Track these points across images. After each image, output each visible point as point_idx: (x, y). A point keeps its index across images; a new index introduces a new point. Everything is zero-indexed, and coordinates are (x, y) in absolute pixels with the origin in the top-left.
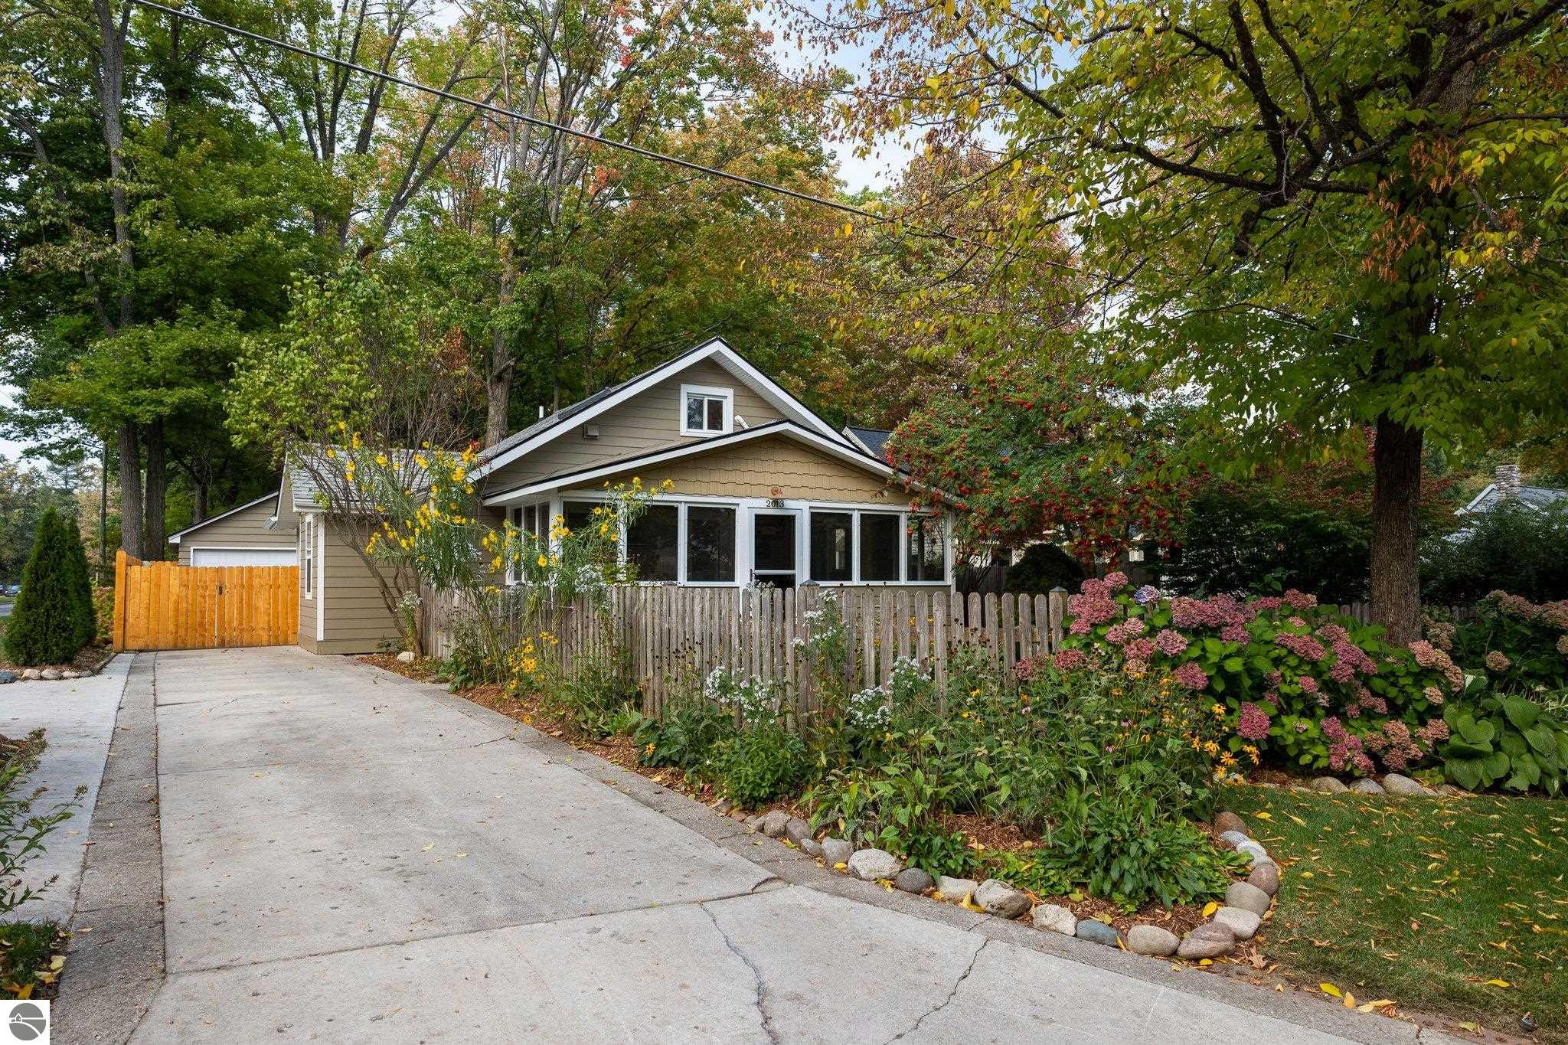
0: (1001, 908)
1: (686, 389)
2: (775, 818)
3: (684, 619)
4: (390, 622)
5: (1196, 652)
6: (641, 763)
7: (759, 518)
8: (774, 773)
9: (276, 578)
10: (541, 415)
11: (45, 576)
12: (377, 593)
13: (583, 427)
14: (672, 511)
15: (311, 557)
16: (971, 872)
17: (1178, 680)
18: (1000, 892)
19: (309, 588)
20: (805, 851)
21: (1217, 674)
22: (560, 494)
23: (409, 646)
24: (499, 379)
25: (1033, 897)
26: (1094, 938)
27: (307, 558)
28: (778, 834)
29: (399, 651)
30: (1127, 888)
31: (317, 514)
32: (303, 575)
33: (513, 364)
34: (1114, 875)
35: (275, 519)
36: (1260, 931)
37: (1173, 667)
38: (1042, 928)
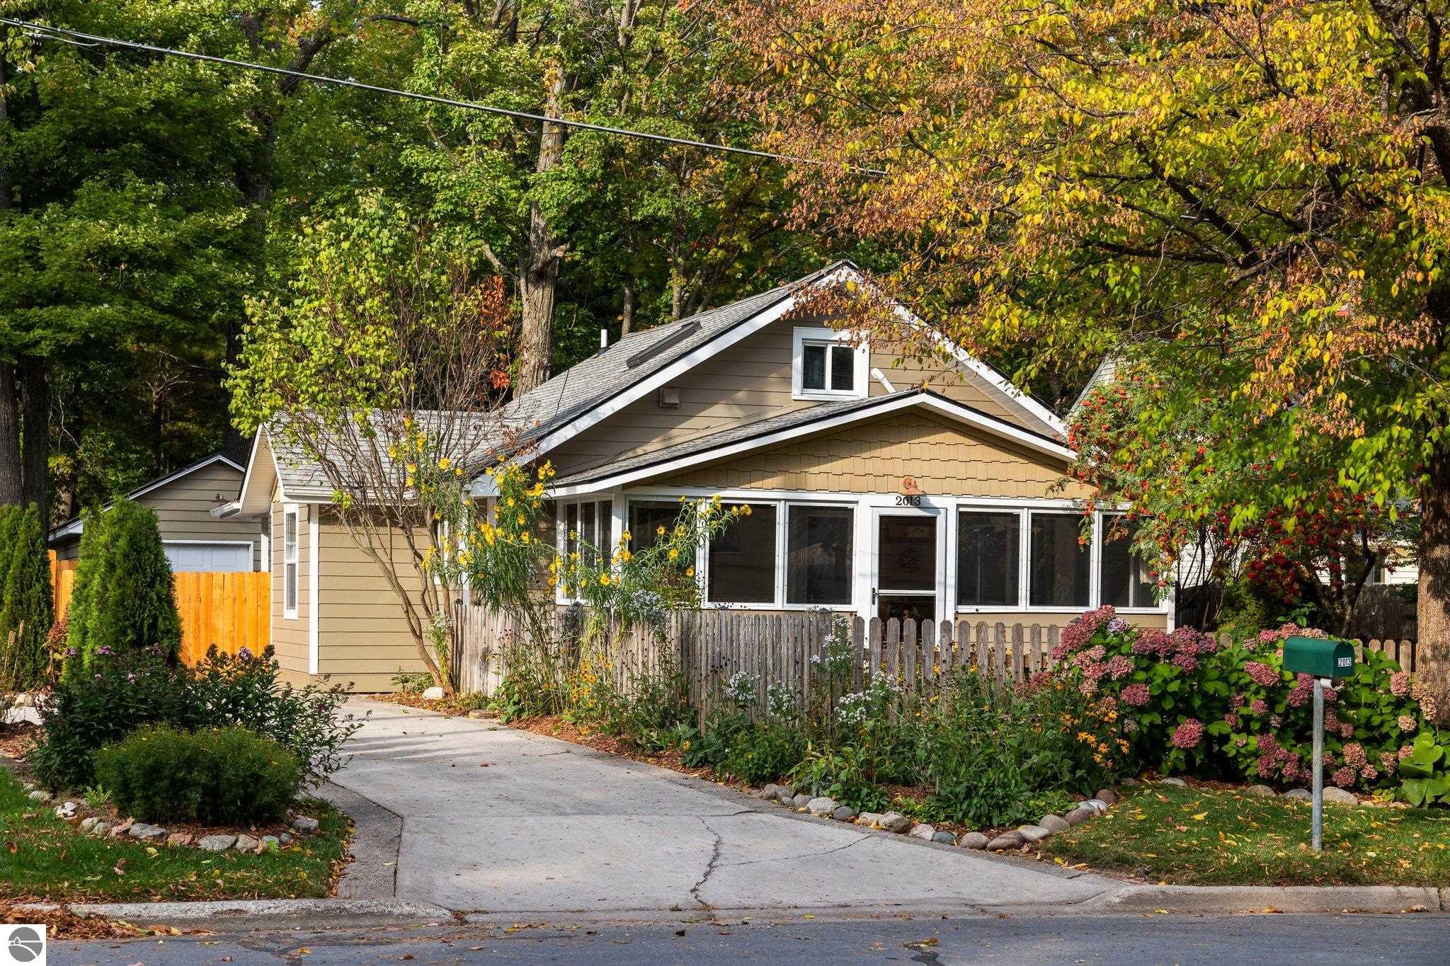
0: (891, 826)
2: (771, 788)
3: (731, 643)
4: (415, 652)
5: (1142, 675)
6: (684, 765)
8: (774, 757)
9: (242, 588)
10: (604, 343)
11: (30, 587)
12: (400, 611)
13: (658, 394)
15: (295, 559)
16: (880, 809)
17: (1124, 697)
18: (891, 817)
19: (292, 604)
20: (783, 804)
21: (1164, 694)
22: (626, 492)
23: (437, 681)
24: (540, 277)
25: (916, 822)
26: (940, 841)
27: (287, 561)
28: (770, 798)
29: (421, 689)
30: (970, 815)
31: (309, 505)
32: (277, 585)
33: (560, 254)
34: (964, 806)
35: (236, 505)
36: (1044, 838)
37: (1123, 687)
38: (914, 836)
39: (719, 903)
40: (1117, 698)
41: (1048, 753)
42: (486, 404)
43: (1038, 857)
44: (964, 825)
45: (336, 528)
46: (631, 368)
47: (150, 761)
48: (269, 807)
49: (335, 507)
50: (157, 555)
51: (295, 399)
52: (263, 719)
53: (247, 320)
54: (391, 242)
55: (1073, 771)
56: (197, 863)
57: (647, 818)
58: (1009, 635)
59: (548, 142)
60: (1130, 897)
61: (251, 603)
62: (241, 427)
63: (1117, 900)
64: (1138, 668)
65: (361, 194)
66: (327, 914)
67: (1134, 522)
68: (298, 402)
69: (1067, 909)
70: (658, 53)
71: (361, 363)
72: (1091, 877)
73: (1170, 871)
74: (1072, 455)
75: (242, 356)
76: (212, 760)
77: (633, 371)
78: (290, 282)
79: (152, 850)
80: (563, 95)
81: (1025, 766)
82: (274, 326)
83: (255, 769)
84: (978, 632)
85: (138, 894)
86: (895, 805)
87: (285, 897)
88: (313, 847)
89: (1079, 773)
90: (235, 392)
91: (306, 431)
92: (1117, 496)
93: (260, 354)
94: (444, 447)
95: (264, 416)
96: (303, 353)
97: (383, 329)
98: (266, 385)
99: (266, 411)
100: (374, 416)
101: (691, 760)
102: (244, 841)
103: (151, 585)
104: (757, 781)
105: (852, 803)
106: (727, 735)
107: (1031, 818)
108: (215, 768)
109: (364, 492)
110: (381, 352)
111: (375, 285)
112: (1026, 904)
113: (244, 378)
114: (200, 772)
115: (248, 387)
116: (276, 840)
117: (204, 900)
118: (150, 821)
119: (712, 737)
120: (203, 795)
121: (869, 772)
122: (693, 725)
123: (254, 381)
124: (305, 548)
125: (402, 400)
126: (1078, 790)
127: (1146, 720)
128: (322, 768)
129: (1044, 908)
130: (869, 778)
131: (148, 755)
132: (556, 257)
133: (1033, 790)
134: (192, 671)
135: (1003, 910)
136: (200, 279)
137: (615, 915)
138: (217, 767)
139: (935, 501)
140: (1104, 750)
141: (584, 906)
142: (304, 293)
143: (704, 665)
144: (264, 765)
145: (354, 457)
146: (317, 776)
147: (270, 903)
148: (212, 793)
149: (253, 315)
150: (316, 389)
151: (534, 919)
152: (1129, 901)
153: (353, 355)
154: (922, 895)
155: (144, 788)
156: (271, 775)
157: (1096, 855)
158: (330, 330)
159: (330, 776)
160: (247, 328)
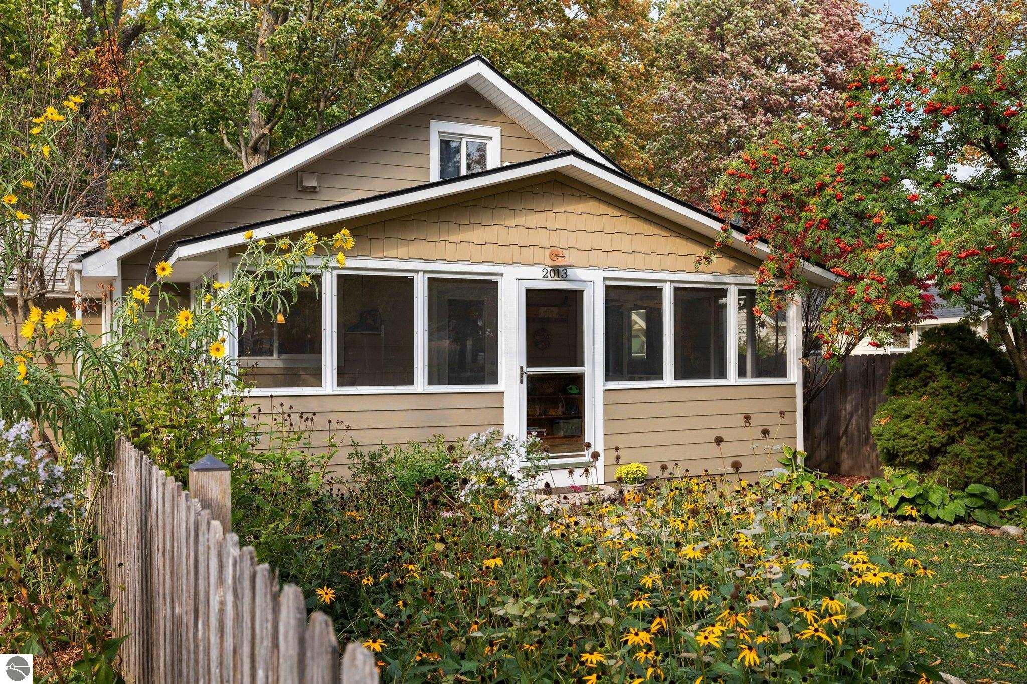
1: (437, 127)
7: (532, 295)
24: (255, 152)
33: (267, 132)
132: (264, 135)
139: (582, 274)
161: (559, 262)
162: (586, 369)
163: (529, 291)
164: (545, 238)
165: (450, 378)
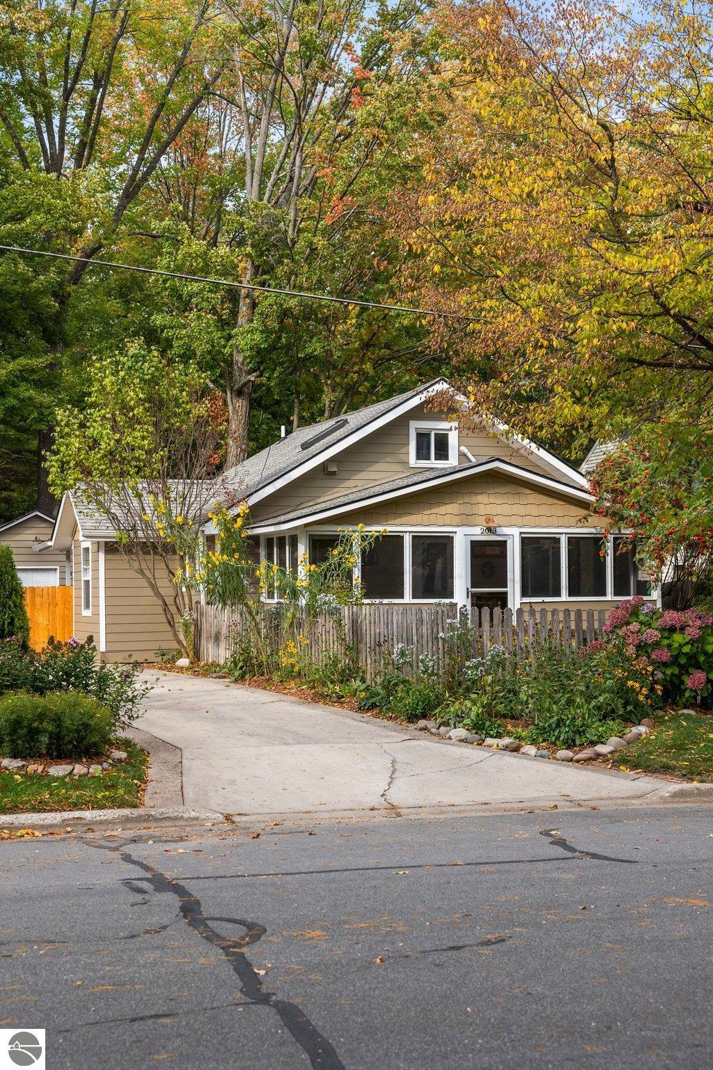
0: (507, 747)
1: (415, 426)
2: (422, 723)
3: (388, 626)
4: (170, 636)
5: (665, 642)
6: (360, 708)
7: (474, 544)
8: (423, 702)
9: (54, 597)
10: (283, 435)
12: (160, 610)
13: (324, 466)
14: (397, 540)
15: (89, 578)
16: (499, 736)
17: (654, 657)
18: (507, 741)
19: (87, 606)
20: (432, 733)
21: (680, 654)
22: (307, 529)
23: (185, 655)
24: (240, 393)
25: (523, 744)
26: (542, 756)
27: (84, 579)
28: (422, 729)
29: (174, 660)
30: (561, 738)
31: (98, 542)
32: (78, 594)
33: (253, 379)
34: (556, 733)
35: (50, 543)
36: (611, 753)
37: (653, 649)
38: (523, 753)
39: (401, 805)
40: (649, 657)
41: (607, 695)
42: (214, 474)
43: (609, 766)
44: (556, 745)
45: (117, 557)
46: (303, 449)
47: (14, 717)
48: (95, 745)
49: (116, 543)
50: (13, 577)
51: (90, 473)
52: (87, 685)
53: (58, 424)
54: (150, 371)
55: (625, 706)
56: (48, 786)
57: (343, 746)
58: (573, 617)
59: (244, 309)
60: (675, 793)
61: (60, 606)
62: (55, 492)
63: (668, 795)
64: (663, 637)
65: (129, 342)
66: (139, 819)
67: (635, 542)
68: (92, 476)
69: (634, 801)
70: (313, 250)
71: (133, 450)
72: (647, 779)
73: (699, 774)
74: (593, 499)
75: (55, 447)
76: (56, 714)
77: (305, 451)
78: (86, 398)
79: (17, 777)
80: (252, 280)
81: (593, 703)
82: (75, 427)
83: (85, 720)
84: (553, 615)
85: (10, 808)
86: (508, 733)
87: (110, 808)
88: (125, 772)
89: (629, 708)
90: (52, 470)
91: (97, 494)
92: (622, 525)
93: (67, 445)
94: (187, 502)
95: (70, 485)
96: (95, 444)
97: (146, 427)
98: (72, 465)
99: (72, 482)
100: (142, 485)
101: (365, 705)
102: (79, 769)
103: (9, 597)
104: (412, 718)
105: (479, 732)
106: (390, 688)
107: (601, 740)
108: (58, 720)
109: (136, 533)
110: (146, 442)
111: (140, 399)
112: (607, 799)
113: (56, 461)
114: (48, 723)
115: (59, 467)
116: (100, 768)
117: (56, 811)
118: (15, 757)
119: (379, 689)
120: (50, 738)
121: (489, 711)
122: (363, 680)
123: (63, 463)
124: (96, 570)
125: (159, 473)
126: (630, 719)
127: (669, 672)
128: (127, 717)
129: (619, 801)
130: (490, 715)
131: (12, 712)
132: (249, 381)
133: (600, 721)
134: (39, 654)
135: (593, 804)
136: (22, 401)
137: (334, 814)
138: (59, 719)
139: (506, 531)
140: (645, 693)
141: (310, 809)
142: (93, 405)
143: (368, 640)
144: (92, 717)
145: (129, 510)
146: (124, 723)
147: (101, 812)
148: (56, 738)
149: (62, 420)
150: (104, 467)
151: (279, 819)
152: (676, 795)
153: (128, 444)
154: (535, 794)
155: (10, 734)
156: (96, 723)
157: (648, 763)
158: (113, 428)
159: (132, 722)
160: (58, 429)
161: (491, 525)
162: (509, 589)
163: (472, 542)
164: (482, 510)
165: (423, 593)
